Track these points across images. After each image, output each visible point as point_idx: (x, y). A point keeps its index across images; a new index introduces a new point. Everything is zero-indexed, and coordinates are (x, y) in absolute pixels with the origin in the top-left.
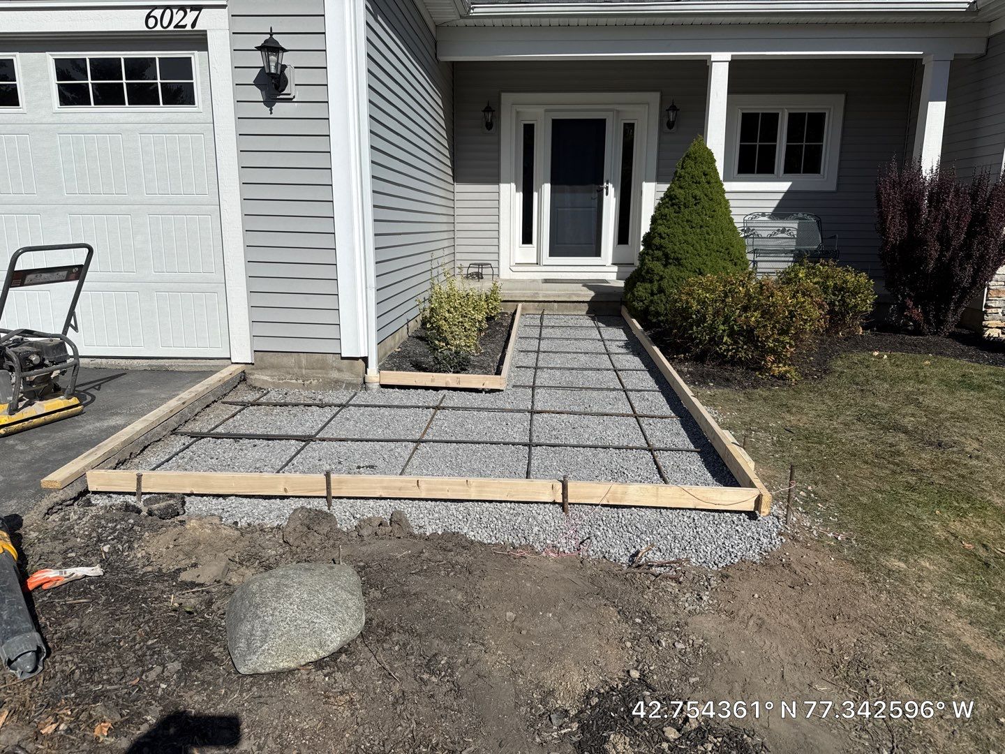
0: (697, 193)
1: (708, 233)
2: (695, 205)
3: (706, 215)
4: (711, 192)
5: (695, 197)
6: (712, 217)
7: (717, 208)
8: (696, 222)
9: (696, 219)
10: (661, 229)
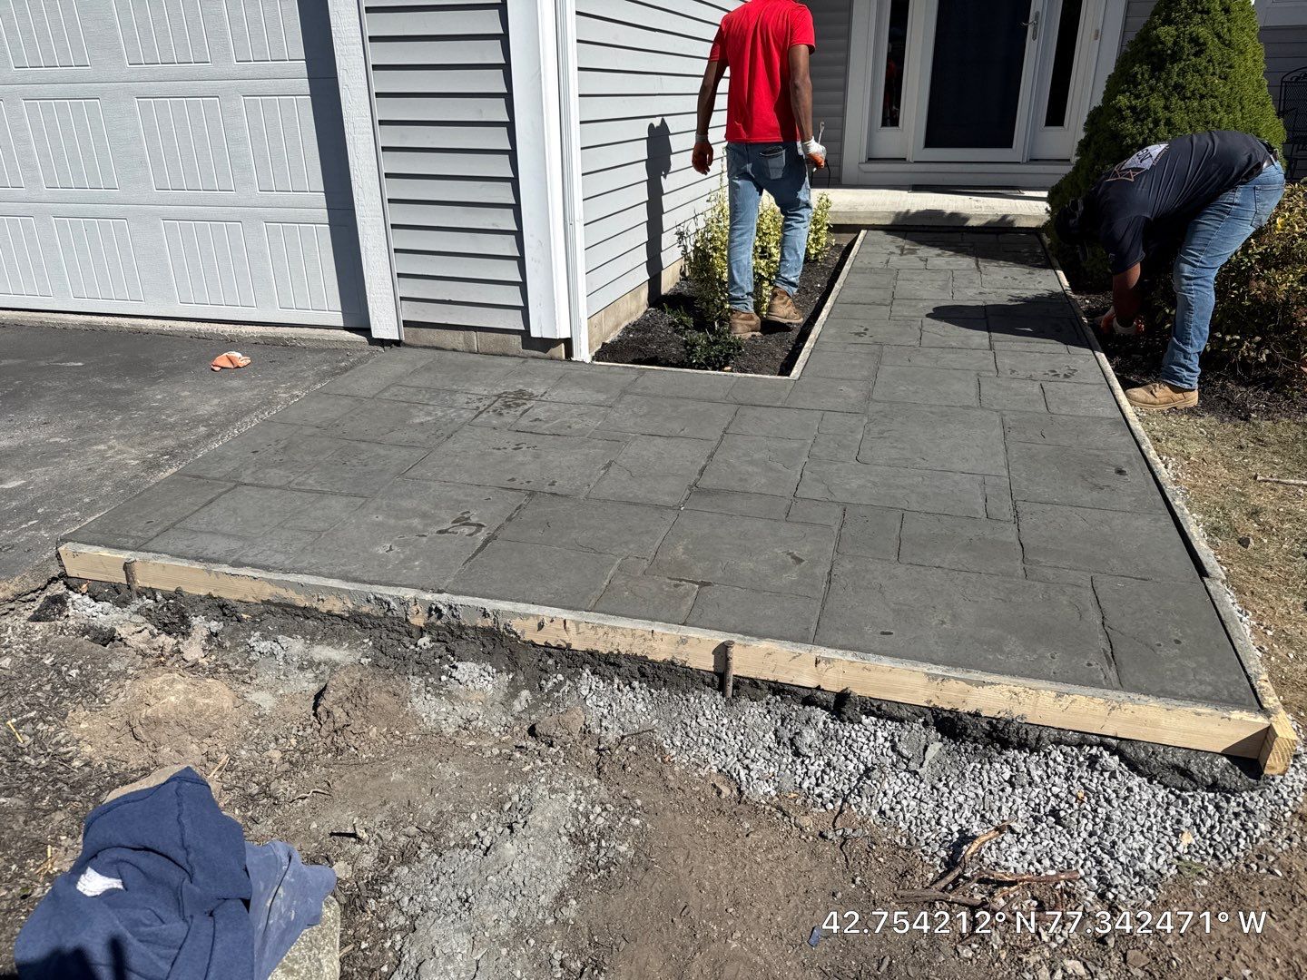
0: (1203, 32)
1: (1213, 109)
2: (1196, 55)
3: (1214, 74)
4: (1229, 30)
5: (1194, 40)
6: (1225, 79)
7: (1236, 59)
8: (1192, 87)
9: (1193, 82)
10: (1122, 100)
